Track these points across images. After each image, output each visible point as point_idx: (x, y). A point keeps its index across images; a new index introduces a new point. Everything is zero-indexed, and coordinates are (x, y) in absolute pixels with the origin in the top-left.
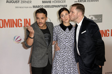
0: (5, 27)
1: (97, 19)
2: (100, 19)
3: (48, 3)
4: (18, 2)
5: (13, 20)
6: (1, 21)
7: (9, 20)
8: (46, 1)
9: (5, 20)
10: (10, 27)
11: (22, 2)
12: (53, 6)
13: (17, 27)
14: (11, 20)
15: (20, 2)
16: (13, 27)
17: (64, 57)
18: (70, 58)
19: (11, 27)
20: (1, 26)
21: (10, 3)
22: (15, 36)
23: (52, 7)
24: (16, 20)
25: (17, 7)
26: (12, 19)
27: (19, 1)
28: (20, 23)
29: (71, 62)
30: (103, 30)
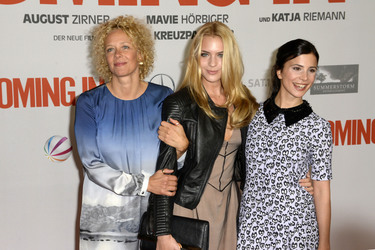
0: (17, 106)
1: (339, 81)
2: (351, 80)
3: (166, 22)
4: (63, 19)
5: (45, 80)
6: (4, 84)
7: (30, 81)
8: (159, 17)
9: (17, 81)
10: (33, 105)
11: (77, 21)
12: (183, 32)
13: (59, 105)
14: (38, 80)
15: (70, 19)
16: (46, 104)
17: (266, 217)
18: (287, 224)
19: (39, 105)
20: (5, 102)
21: (37, 22)
22: (51, 139)
23: (182, 38)
24: (56, 80)
25: (58, 38)
26: (41, 76)
27: (66, 17)
28: (69, 93)
29: (292, 241)
30: (360, 121)
